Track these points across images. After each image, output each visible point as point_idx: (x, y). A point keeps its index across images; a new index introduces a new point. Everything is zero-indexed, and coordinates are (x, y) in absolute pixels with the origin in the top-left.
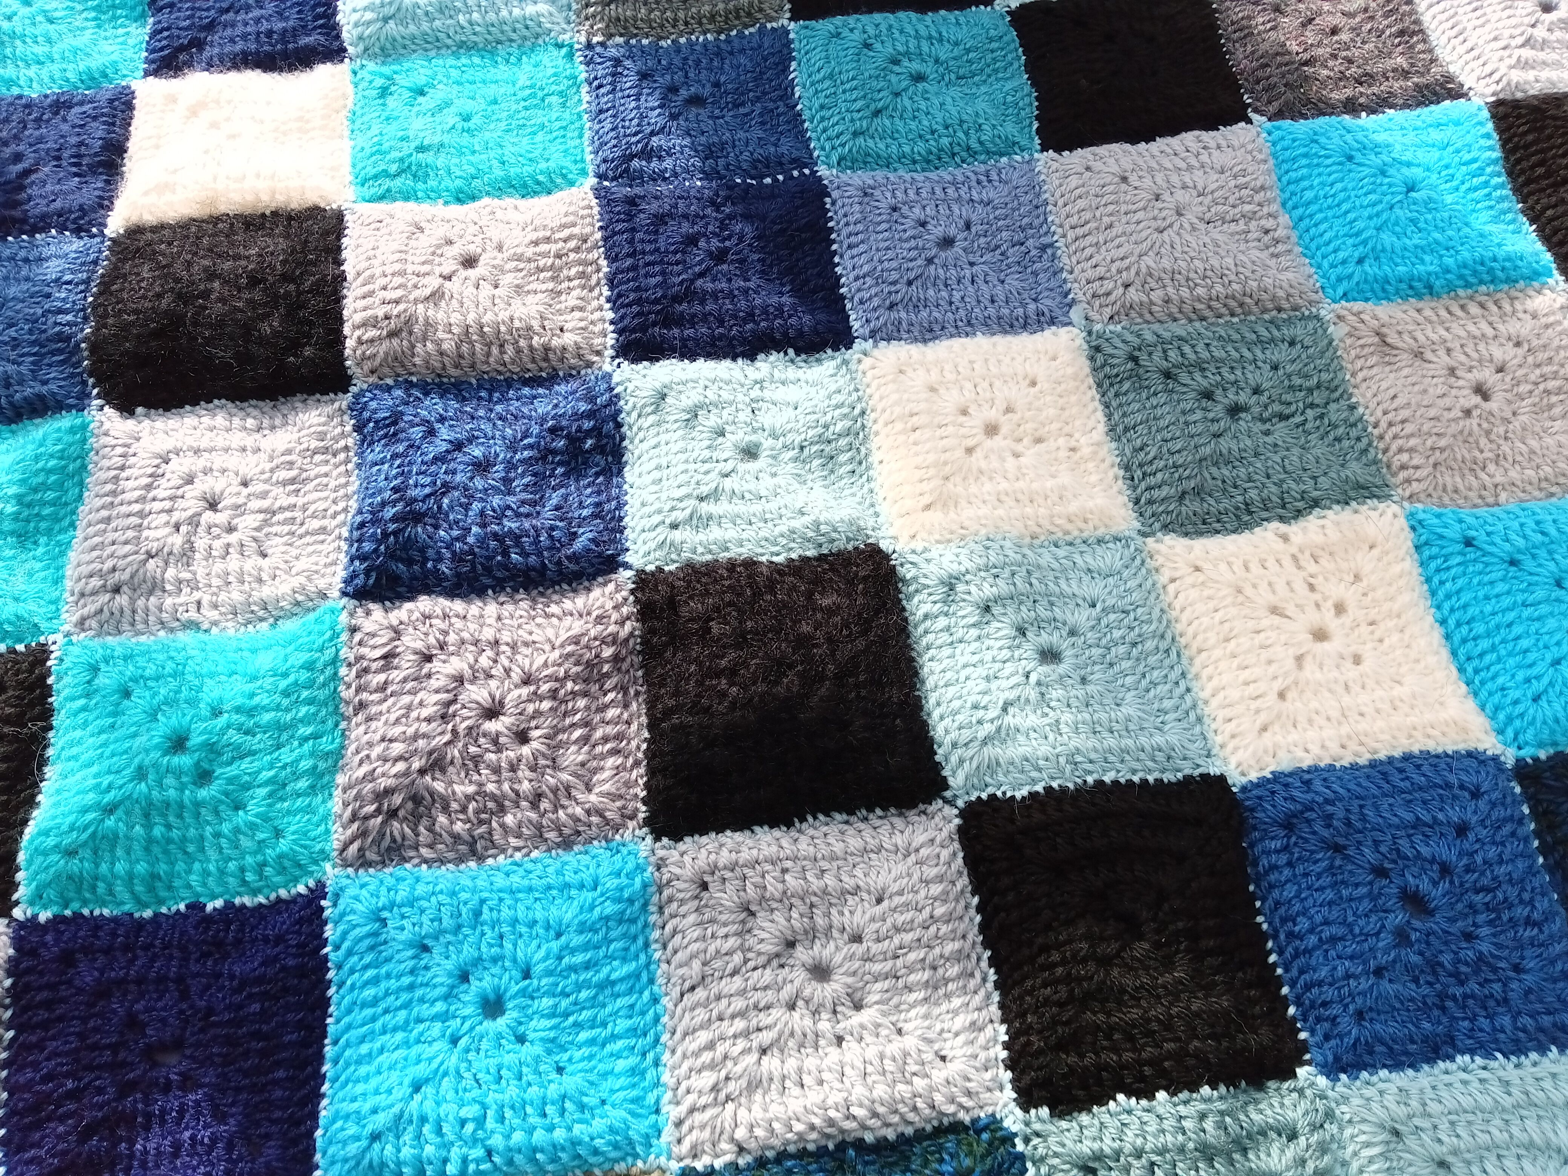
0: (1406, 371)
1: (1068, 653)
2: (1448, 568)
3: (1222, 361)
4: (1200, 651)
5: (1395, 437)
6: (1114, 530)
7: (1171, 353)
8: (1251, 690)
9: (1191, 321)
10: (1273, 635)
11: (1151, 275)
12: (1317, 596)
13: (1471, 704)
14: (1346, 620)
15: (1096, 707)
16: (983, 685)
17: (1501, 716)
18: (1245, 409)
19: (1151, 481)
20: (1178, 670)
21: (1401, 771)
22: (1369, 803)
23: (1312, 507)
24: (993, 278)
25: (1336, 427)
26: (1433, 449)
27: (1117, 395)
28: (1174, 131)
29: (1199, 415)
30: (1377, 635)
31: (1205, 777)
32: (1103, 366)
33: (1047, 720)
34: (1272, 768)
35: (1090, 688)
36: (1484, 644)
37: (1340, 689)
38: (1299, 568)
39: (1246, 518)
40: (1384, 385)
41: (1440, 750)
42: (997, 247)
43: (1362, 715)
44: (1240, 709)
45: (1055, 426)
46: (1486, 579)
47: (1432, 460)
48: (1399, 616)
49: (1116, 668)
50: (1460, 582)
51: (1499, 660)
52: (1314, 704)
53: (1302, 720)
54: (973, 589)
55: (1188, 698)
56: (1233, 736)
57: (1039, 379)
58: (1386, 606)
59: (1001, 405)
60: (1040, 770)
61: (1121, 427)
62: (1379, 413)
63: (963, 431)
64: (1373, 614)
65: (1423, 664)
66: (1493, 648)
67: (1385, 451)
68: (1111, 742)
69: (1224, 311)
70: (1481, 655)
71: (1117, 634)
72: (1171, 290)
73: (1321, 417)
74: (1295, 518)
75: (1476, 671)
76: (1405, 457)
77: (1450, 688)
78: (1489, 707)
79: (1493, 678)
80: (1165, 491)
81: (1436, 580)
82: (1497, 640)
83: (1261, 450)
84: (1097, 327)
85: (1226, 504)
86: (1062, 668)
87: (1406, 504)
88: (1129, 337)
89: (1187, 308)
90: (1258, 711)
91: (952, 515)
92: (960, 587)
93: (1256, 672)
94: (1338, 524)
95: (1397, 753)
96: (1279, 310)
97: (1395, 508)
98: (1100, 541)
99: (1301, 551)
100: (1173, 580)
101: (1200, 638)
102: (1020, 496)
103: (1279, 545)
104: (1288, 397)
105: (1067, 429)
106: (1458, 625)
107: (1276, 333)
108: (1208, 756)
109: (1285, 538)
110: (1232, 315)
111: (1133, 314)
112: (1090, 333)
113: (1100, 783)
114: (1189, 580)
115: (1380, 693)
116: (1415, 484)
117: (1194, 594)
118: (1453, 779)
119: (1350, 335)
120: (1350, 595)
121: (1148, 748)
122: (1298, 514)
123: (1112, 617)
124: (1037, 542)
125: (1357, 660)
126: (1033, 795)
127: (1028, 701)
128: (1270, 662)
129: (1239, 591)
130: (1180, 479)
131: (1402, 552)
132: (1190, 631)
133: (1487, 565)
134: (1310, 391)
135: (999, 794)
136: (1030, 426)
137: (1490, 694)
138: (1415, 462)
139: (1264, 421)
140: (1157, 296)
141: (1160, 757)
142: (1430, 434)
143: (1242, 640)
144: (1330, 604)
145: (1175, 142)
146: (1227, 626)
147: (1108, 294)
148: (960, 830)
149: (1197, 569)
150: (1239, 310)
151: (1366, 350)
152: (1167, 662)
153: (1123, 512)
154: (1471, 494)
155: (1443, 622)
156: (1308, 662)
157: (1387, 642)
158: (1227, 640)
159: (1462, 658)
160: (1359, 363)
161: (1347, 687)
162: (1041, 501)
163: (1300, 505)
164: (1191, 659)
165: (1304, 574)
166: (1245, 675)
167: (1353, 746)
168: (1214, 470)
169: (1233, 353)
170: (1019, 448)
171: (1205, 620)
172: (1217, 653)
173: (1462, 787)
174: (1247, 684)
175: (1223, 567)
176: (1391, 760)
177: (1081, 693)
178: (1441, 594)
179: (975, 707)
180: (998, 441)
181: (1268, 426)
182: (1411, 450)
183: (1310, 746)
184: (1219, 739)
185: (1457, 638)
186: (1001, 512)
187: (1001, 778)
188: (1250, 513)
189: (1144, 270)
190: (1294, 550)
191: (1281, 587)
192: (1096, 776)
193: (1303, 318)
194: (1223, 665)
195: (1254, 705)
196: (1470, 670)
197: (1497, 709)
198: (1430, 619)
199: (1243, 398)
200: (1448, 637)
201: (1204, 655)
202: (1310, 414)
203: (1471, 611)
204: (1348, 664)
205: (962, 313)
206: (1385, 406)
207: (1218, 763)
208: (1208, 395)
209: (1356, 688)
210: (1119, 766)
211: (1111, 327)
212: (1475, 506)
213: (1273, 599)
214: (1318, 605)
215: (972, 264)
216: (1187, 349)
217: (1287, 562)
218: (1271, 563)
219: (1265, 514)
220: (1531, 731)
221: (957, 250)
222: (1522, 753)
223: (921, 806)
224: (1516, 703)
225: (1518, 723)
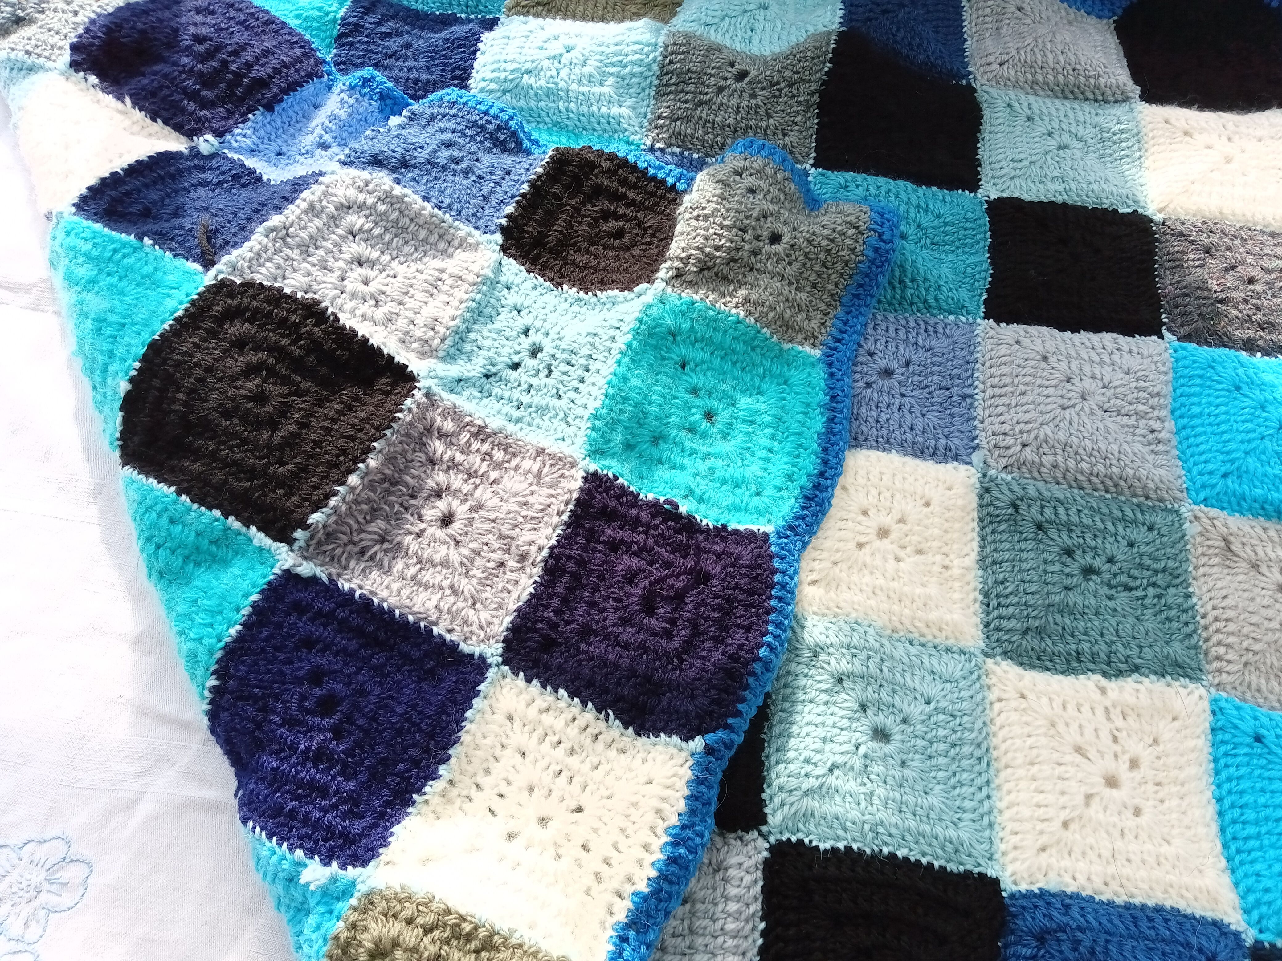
0: (1241, 578)
1: (897, 737)
2: (1235, 756)
3: (1088, 527)
4: (1007, 767)
5: (1218, 631)
6: (962, 644)
7: (1047, 510)
8: (1040, 812)
9: (1071, 487)
10: (1072, 770)
11: (1046, 442)
12: (1118, 748)
13: (1226, 879)
14: (1137, 775)
15: (908, 790)
16: (819, 745)
17: (1251, 898)
18: (1097, 572)
19: (1003, 612)
20: (984, 778)
21: (1150, 919)
22: (1115, 939)
23: (1132, 671)
24: (917, 410)
25: (1170, 608)
26: (1247, 650)
27: (993, 532)
28: (1097, 330)
29: (1057, 567)
30: (1160, 795)
31: (983, 876)
32: (988, 505)
33: (863, 789)
34: (1040, 885)
35: (907, 772)
36: (1251, 830)
37: (1116, 833)
38: (1109, 719)
39: (1075, 664)
40: (1219, 584)
41: (1189, 911)
42: (927, 387)
43: (1129, 861)
44: (1028, 826)
45: (936, 544)
46: (1267, 774)
47: (1244, 659)
48: (1182, 784)
49: (933, 762)
50: (1243, 771)
51: (1261, 848)
52: (1091, 840)
53: (1077, 850)
54: (833, 661)
55: (986, 804)
56: (1015, 848)
57: (933, 503)
58: (1174, 773)
59: (896, 515)
60: (845, 830)
61: (990, 560)
62: (1209, 607)
63: (859, 528)
64: (1161, 777)
65: (1192, 832)
66: (1258, 836)
67: (1207, 640)
68: (912, 823)
69: (1100, 486)
70: (1246, 839)
71: (942, 733)
72: (1060, 458)
73: (1160, 597)
74: (1117, 676)
75: (1239, 851)
76: (1221, 650)
77: (1211, 860)
78: (1242, 886)
79: (1252, 862)
80: (1013, 624)
81: (1222, 762)
82: (1264, 830)
83: (1102, 610)
84: (992, 472)
85: (1060, 648)
86: (888, 748)
87: (1213, 690)
88: (1016, 488)
89: (1070, 476)
90: (1041, 833)
91: (832, 594)
92: (823, 657)
93: (1049, 798)
94: (1150, 692)
95: (1151, 903)
96: (1147, 498)
97: (1203, 691)
98: (948, 650)
99: (1114, 706)
100: (1000, 700)
101: (1010, 755)
102: (892, 594)
103: (1096, 695)
104: (1135, 573)
105: (945, 549)
106: (1232, 806)
107: (1139, 516)
108: (990, 859)
109: (1103, 691)
110: (1107, 491)
111: (1024, 469)
112: (984, 475)
113: (892, 856)
114: (1014, 704)
115: (1149, 846)
116: (1224, 676)
117: (1014, 717)
118: (1194, 940)
119: (1201, 534)
120: (1146, 755)
121: (941, 837)
122: (1120, 673)
123: (941, 717)
124: (895, 635)
125: (1137, 812)
126: (835, 850)
127: (852, 768)
128: (1063, 793)
129: (1053, 725)
130: (1028, 616)
131: (1199, 731)
132: (1003, 747)
133: (1270, 762)
134: (1156, 572)
135: (806, 841)
136: (915, 538)
137: (1246, 875)
138: (1229, 657)
139: (1110, 587)
140: (1047, 460)
141: (949, 848)
142: (1247, 637)
143: (1044, 767)
144: (1127, 757)
145: (1095, 338)
146: (1035, 752)
147: (1008, 448)
148: (766, 862)
149: (1023, 696)
150: (1113, 489)
151: (1211, 551)
152: (977, 768)
153: (973, 630)
154: (1271, 697)
155: (1219, 800)
156: (1095, 803)
157: (1167, 804)
158: (1032, 764)
159: (1229, 836)
160: (1203, 560)
161: (1122, 833)
162: (908, 603)
163: (1123, 667)
164: (998, 771)
165: (1112, 726)
166: (1040, 798)
167: (1114, 886)
168: (1058, 617)
169: (1100, 524)
170: (902, 554)
171: (1018, 742)
172: (1021, 772)
173: (1200, 950)
174: (1039, 806)
175: (1045, 700)
176: (1144, 907)
177: (898, 774)
178: (1224, 775)
179: (807, 761)
180: (886, 544)
181: (1113, 592)
182: (1228, 646)
183: (1078, 876)
184: (1003, 847)
185: (1228, 818)
186: (872, 603)
187: (812, 828)
188: (1080, 661)
189: (1042, 436)
190: (1108, 704)
191: (1089, 731)
192: (891, 849)
193: (1165, 510)
194: (1023, 784)
195: (1040, 826)
196: (1233, 848)
197: (1249, 890)
198: (1209, 794)
199: (1097, 563)
200: (1220, 814)
201: (1009, 771)
202: (1151, 591)
203: (1247, 798)
204: (1129, 813)
205: (885, 432)
206: (1215, 602)
207: (996, 867)
208: (1069, 552)
209: (1130, 836)
210: (913, 845)
211: (1003, 475)
212: (1272, 708)
213: (1079, 740)
214: (1116, 756)
215: (902, 395)
216: (1061, 510)
217: (1100, 711)
218: (1086, 709)
219: (1091, 666)
220: (1274, 920)
221: (894, 381)
222: (1262, 937)
223: (740, 833)
224: (1267, 890)
225: (1264, 909)
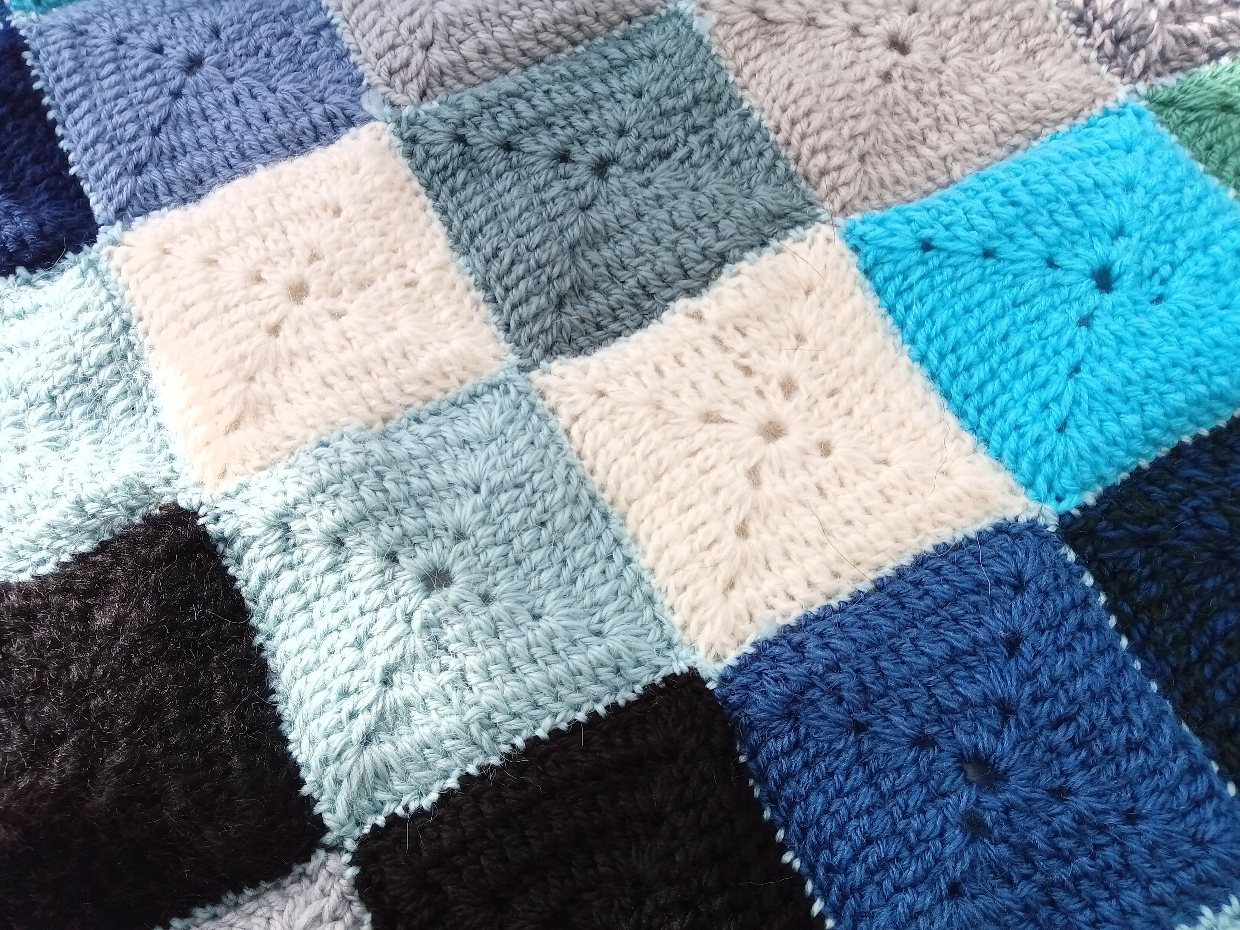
0: (800, 48)
1: (456, 569)
2: (910, 288)
3: (571, 106)
4: (629, 503)
5: (803, 137)
6: (486, 377)
7: (502, 118)
8: (701, 538)
9: (525, 68)
10: (712, 452)
11: (452, 24)
12: (757, 381)
13: (984, 460)
14: (800, 399)
15: (508, 632)
16: (352, 655)
17: (1025, 465)
18: (614, 160)
19: (515, 295)
20: (607, 538)
21: (916, 584)
22: (884, 648)
23: (720, 265)
24: (260, 89)
25: (730, 147)
26: (853, 137)
27: (453, 192)
29: (558, 187)
30: (843, 405)
31: (670, 679)
32: (425, 162)
33: (445, 677)
34: (750, 639)
35: (496, 608)
36: (980, 373)
37: (813, 497)
38: (726, 349)
39: (647, 304)
40: (776, 74)
41: (959, 537)
42: (258, 48)
43: (849, 523)
44: (693, 568)
45: (379, 260)
46: (960, 285)
47: (855, 153)
48: (864, 372)
49: (526, 566)
50: (930, 301)
51: (1004, 388)
52: (785, 530)
53: (776, 558)
54: (311, 522)
55: (628, 574)
56: (694, 609)
57: (343, 204)
58: (846, 362)
59: (301, 255)
60: (446, 754)
61: (465, 236)
62: (777, 112)
63: (258, 306)
64: (830, 381)
65: (909, 426)
66: (993, 374)
67: (797, 159)
68: (534, 678)
69: (559, 41)
70: (981, 388)
71: (515, 519)
72: (483, 36)
73: (710, 140)
74: (706, 284)
75: (980, 411)
76: (821, 159)
77: (951, 448)
78: (1007, 455)
79: (1002, 415)
80: (536, 302)
81: (900, 307)
82: (995, 360)
83: (643, 209)
84: (407, 111)
85: (617, 294)
86: (453, 593)
87: (839, 220)
88: (446, 113)
89: (512, 52)
90: (716, 565)
91: (269, 427)
92: (296, 525)
93: (704, 509)
94: (756, 277)
95: (906, 561)
96: (629, 19)
97: (826, 230)
98: (474, 397)
99: (722, 328)
100: (576, 419)
101: (625, 485)
102: (352, 372)
103: (693, 329)
104: (660, 129)
105: (396, 259)
106: (942, 356)
107: (630, 50)
108: (670, 646)
109: (698, 316)
110: (574, 44)
111: (449, 81)
112: (398, 122)
113: (533, 742)
114: (594, 413)
115: (864, 486)
116: (843, 191)
117: (603, 429)
118: (984, 575)
119: (720, 23)
120: (796, 365)
121: (585, 669)
122: (707, 280)
123: (504, 497)
124: (390, 425)
125: (826, 449)
126: (446, 796)
127: (415, 657)
128: (716, 491)
129: (659, 407)
130: (550, 280)
131: (848, 286)
132: (611, 482)
133: (956, 267)
134: (687, 110)
135: (400, 811)
136: (345, 270)
137: (1004, 438)
138: (835, 162)
139: (642, 168)
140: (469, 48)
141: (604, 674)
142: (843, 119)
143: (676, 472)
144: (774, 384)
146: (653, 459)
147: (407, 65)
148: (357, 884)
149: (602, 394)
150: (578, 35)
151: (746, 37)
152: (591, 533)
153: (492, 348)
154: (917, 180)
155: (923, 359)
156: (767, 476)
157: (857, 412)
158: (658, 478)
159: (958, 399)
160: (741, 57)
161: (822, 492)
162: (378, 368)
163: (706, 266)
164: (623, 516)
165: (734, 356)
166: (690, 518)
167: (847, 570)
168: (593, 255)
169: (583, 93)
170: (340, 304)
171: (626, 461)
172: (650, 499)
173: (998, 582)
174: (693, 530)
175: (630, 381)
176: (900, 573)
177: (482, 620)
178: (910, 323)
179: (345, 693)
180: (311, 304)
181: (647, 174)
182: (826, 148)
183: (793, 591)
184: (677, 619)
185: (944, 375)
186: (331, 401)
187: (398, 786)
188: (650, 296)
189: (441, 20)
190: (712, 329)
191: (707, 384)
192: (526, 734)
193: (662, 20)
194: (660, 514)
195: (709, 558)
196: (971, 411)
197: (1017, 456)
198: (905, 360)
199: (605, 148)
200: (934, 376)
201: (635, 506)
202: (694, 140)
203: (955, 333)
204: (816, 459)
205: (230, 147)
206: (780, 101)
207: (683, 653)
208: (564, 157)
209: (832, 488)
210: (555, 707)
211: (426, 106)
212: (927, 193)
213: (700, 405)
214: (760, 393)
215: (231, 80)
216: (521, 106)
217: (708, 347)
218: (688, 355)
219: (667, 293)
220: (1067, 473)
221: (208, 69)
222: (1064, 506)
223: (298, 869)
224: (1038, 441)
225: (1047, 468)
